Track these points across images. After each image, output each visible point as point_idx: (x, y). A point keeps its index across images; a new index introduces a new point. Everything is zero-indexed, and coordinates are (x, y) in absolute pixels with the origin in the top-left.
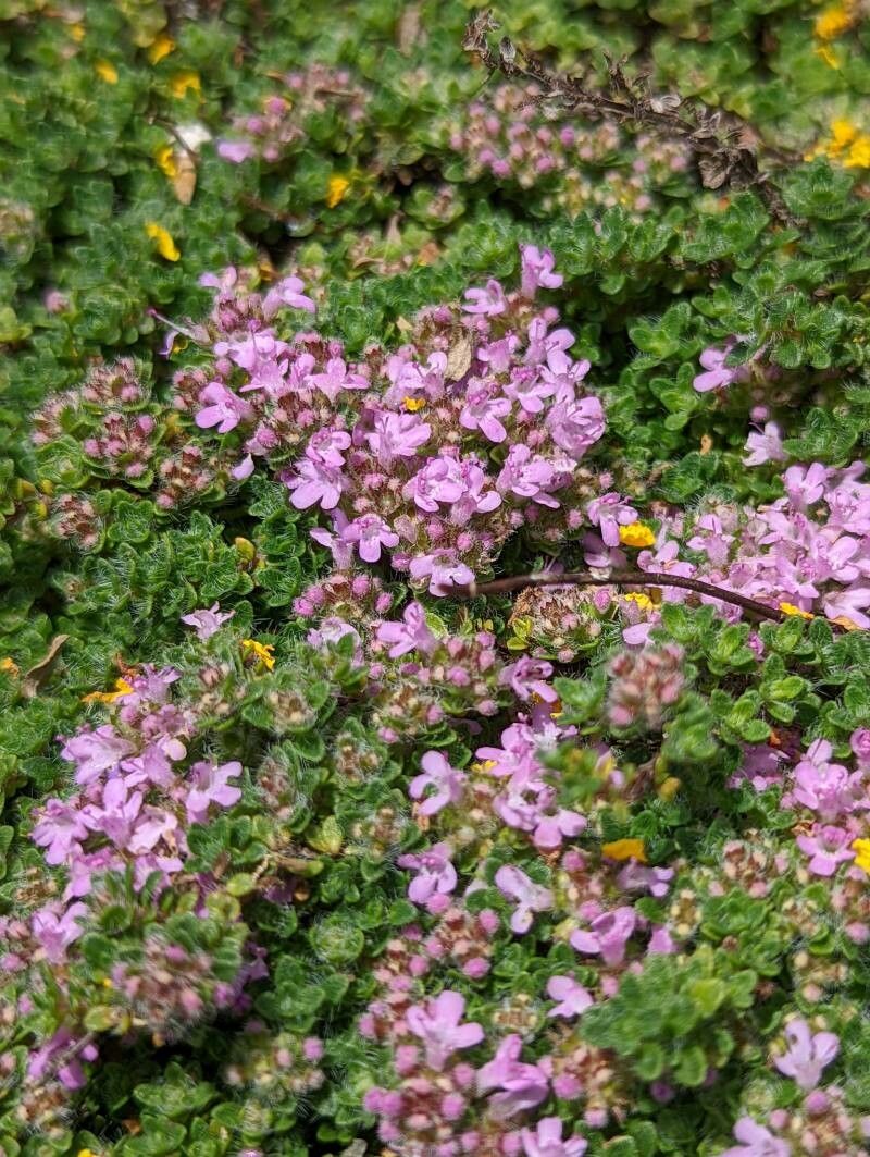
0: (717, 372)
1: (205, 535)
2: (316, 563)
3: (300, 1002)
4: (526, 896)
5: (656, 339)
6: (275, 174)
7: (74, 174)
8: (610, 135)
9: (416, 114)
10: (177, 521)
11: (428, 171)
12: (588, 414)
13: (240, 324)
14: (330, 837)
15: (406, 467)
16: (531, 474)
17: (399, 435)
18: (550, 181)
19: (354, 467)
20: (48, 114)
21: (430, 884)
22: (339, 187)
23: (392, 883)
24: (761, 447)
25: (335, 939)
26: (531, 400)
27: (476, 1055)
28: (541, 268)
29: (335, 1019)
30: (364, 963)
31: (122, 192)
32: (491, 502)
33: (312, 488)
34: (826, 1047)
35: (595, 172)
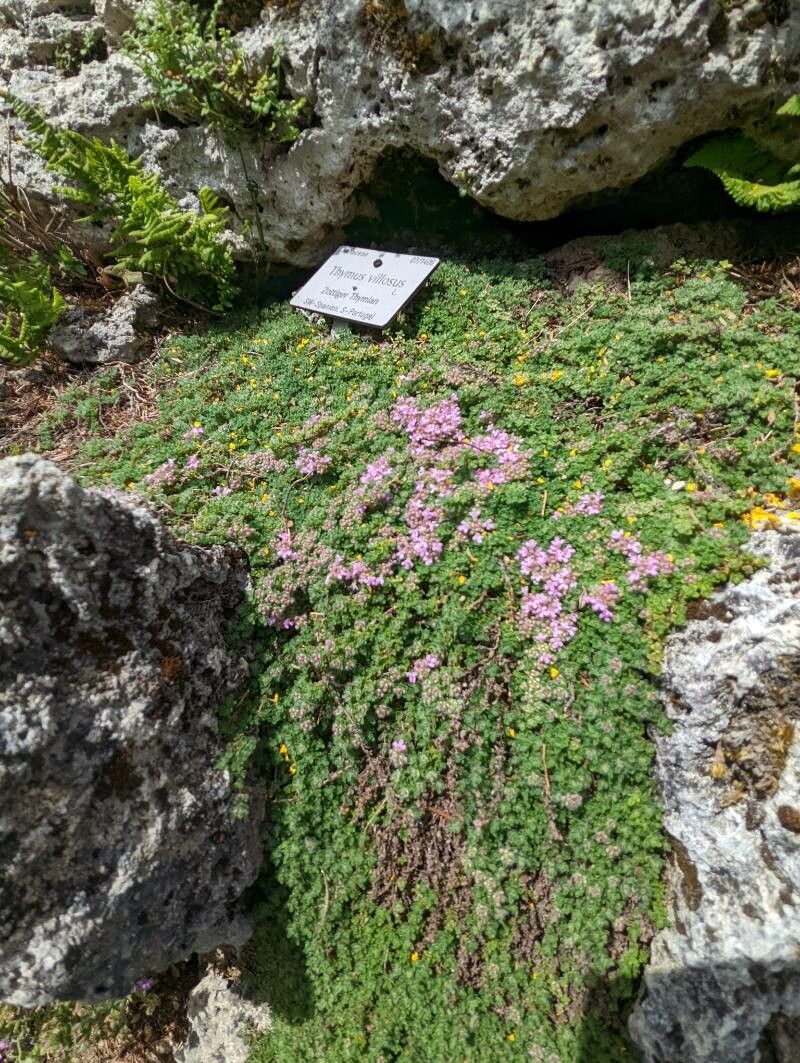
0: (483, 415)
1: (393, 437)
2: (410, 441)
3: (397, 502)
4: (433, 488)
5: (474, 410)
6: (414, 383)
7: (381, 382)
8: (473, 376)
9: (440, 373)
10: (388, 435)
11: (441, 383)
12: (460, 420)
13: (402, 404)
14: (404, 479)
15: (425, 426)
16: (446, 428)
17: (424, 420)
18: (461, 384)
19: (416, 425)
20: (377, 372)
21: (419, 487)
22: (425, 385)
23: (414, 486)
24: (490, 428)
25: (404, 494)
26: (448, 417)
27: (422, 509)
28: (455, 396)
29: (402, 506)
30: (408, 498)
31: (389, 386)
32: (438, 432)
33: (410, 429)
34: (479, 513)
35: (469, 383)
